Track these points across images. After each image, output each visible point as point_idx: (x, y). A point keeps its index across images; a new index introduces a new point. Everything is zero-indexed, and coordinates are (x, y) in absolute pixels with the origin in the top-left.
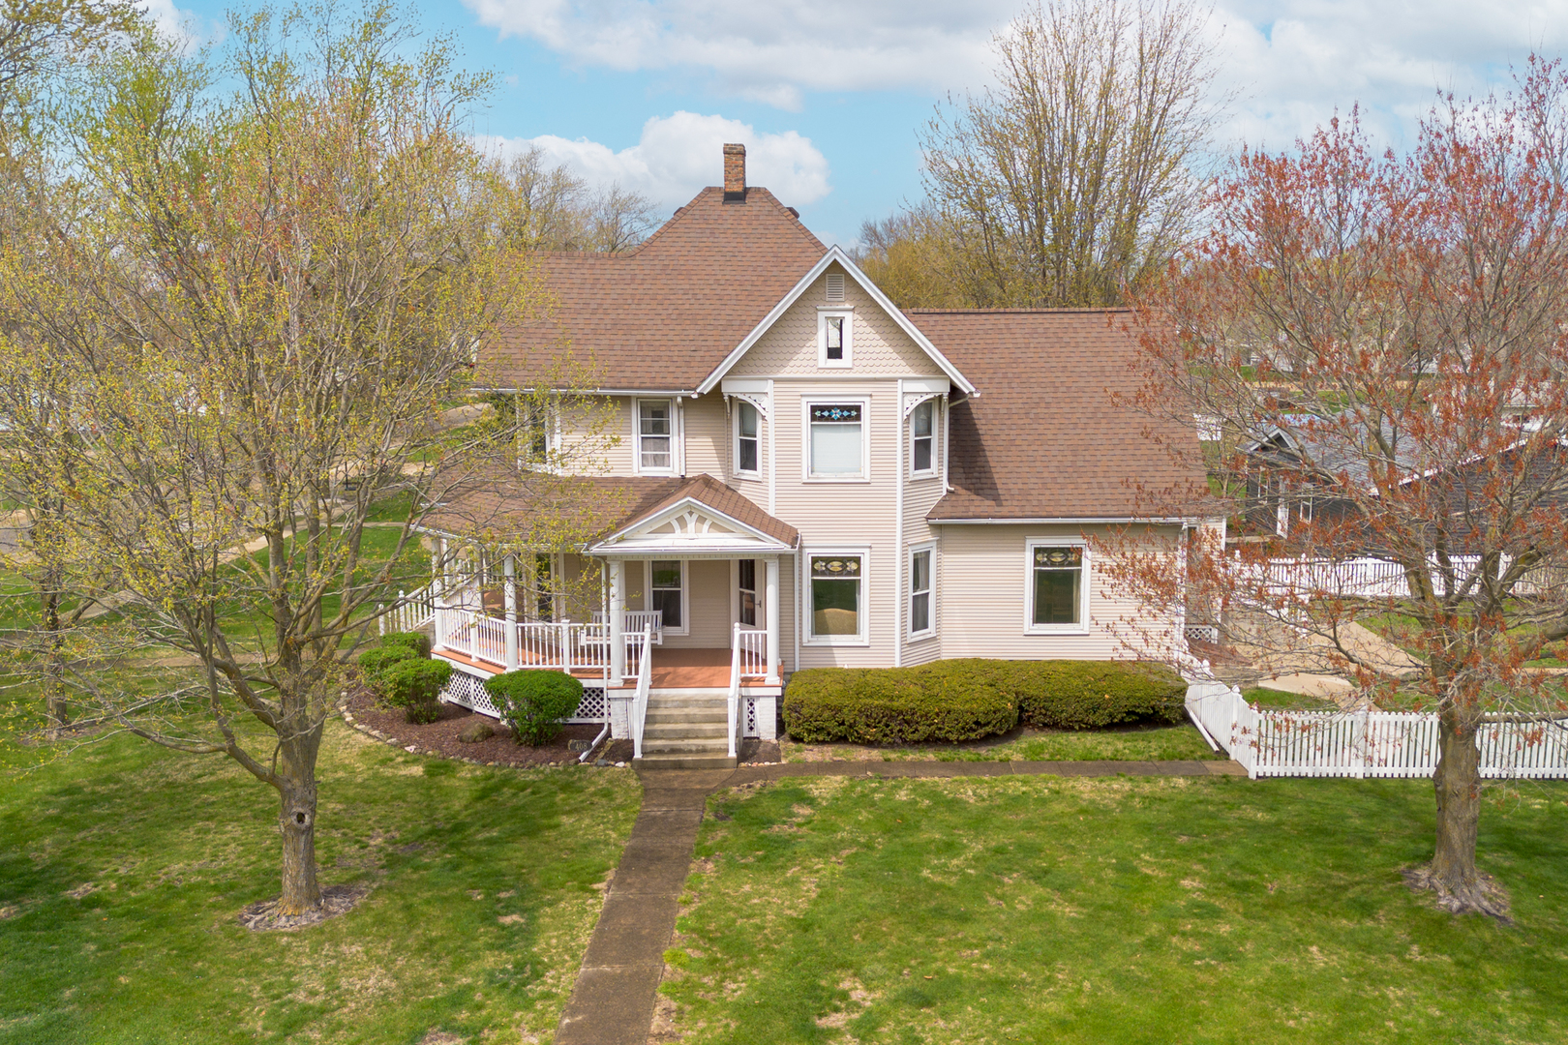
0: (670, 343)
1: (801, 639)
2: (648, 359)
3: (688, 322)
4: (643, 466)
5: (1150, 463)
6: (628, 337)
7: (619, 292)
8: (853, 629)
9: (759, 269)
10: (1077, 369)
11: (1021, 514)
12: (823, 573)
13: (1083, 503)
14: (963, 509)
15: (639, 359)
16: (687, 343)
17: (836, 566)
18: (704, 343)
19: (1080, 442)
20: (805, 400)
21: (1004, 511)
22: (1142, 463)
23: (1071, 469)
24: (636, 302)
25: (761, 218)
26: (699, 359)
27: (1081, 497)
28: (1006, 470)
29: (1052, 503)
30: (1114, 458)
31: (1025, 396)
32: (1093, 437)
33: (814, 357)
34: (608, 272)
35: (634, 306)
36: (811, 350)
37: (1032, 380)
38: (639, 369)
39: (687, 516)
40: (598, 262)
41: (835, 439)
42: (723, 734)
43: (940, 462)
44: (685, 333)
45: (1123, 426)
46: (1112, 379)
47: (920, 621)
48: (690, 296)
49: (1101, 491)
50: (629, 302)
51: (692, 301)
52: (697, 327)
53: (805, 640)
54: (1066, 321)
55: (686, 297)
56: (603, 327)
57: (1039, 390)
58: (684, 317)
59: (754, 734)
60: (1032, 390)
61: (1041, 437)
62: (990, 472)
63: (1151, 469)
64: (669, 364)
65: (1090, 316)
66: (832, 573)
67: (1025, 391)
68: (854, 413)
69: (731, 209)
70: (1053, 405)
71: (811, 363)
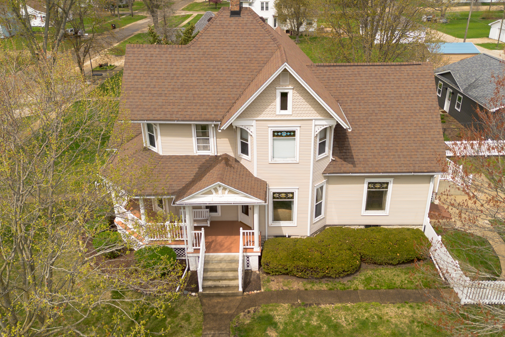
0: (208, 96)
1: (268, 223)
2: (198, 104)
3: (216, 84)
4: (198, 150)
5: (421, 145)
6: (189, 92)
7: (184, 67)
8: (290, 219)
9: (248, 54)
10: (390, 96)
11: (364, 171)
12: (277, 198)
13: (391, 165)
14: (339, 169)
15: (194, 104)
16: (216, 95)
17: (283, 195)
18: (223, 96)
19: (391, 134)
20: (270, 129)
21: (357, 169)
22: (418, 145)
23: (386, 148)
24: (191, 72)
25: (248, 25)
26: (221, 104)
27: (390, 162)
28: (357, 148)
29: (378, 166)
30: (405, 142)
31: (366, 110)
32: (396, 131)
33: (274, 110)
34: (178, 56)
35: (190, 75)
36: (273, 107)
37: (370, 101)
38: (194, 110)
39: (218, 188)
40: (173, 50)
41: (283, 144)
42: (236, 278)
43: (329, 149)
44: (215, 90)
45: (409, 125)
46: (405, 100)
47: (318, 212)
48: (216, 69)
49: (399, 159)
50: (188, 72)
51: (217, 72)
52: (220, 87)
53: (270, 224)
54: (385, 69)
55: (215, 70)
56: (177, 86)
57: (372, 106)
58: (214, 81)
59: (249, 268)
60: (369, 107)
61: (373, 131)
62: (351, 150)
63: (421, 148)
64: (207, 107)
65: (396, 67)
66: (281, 198)
67: (366, 107)
68: (292, 134)
69: (235, 19)
70: (379, 114)
71: (273, 112)
